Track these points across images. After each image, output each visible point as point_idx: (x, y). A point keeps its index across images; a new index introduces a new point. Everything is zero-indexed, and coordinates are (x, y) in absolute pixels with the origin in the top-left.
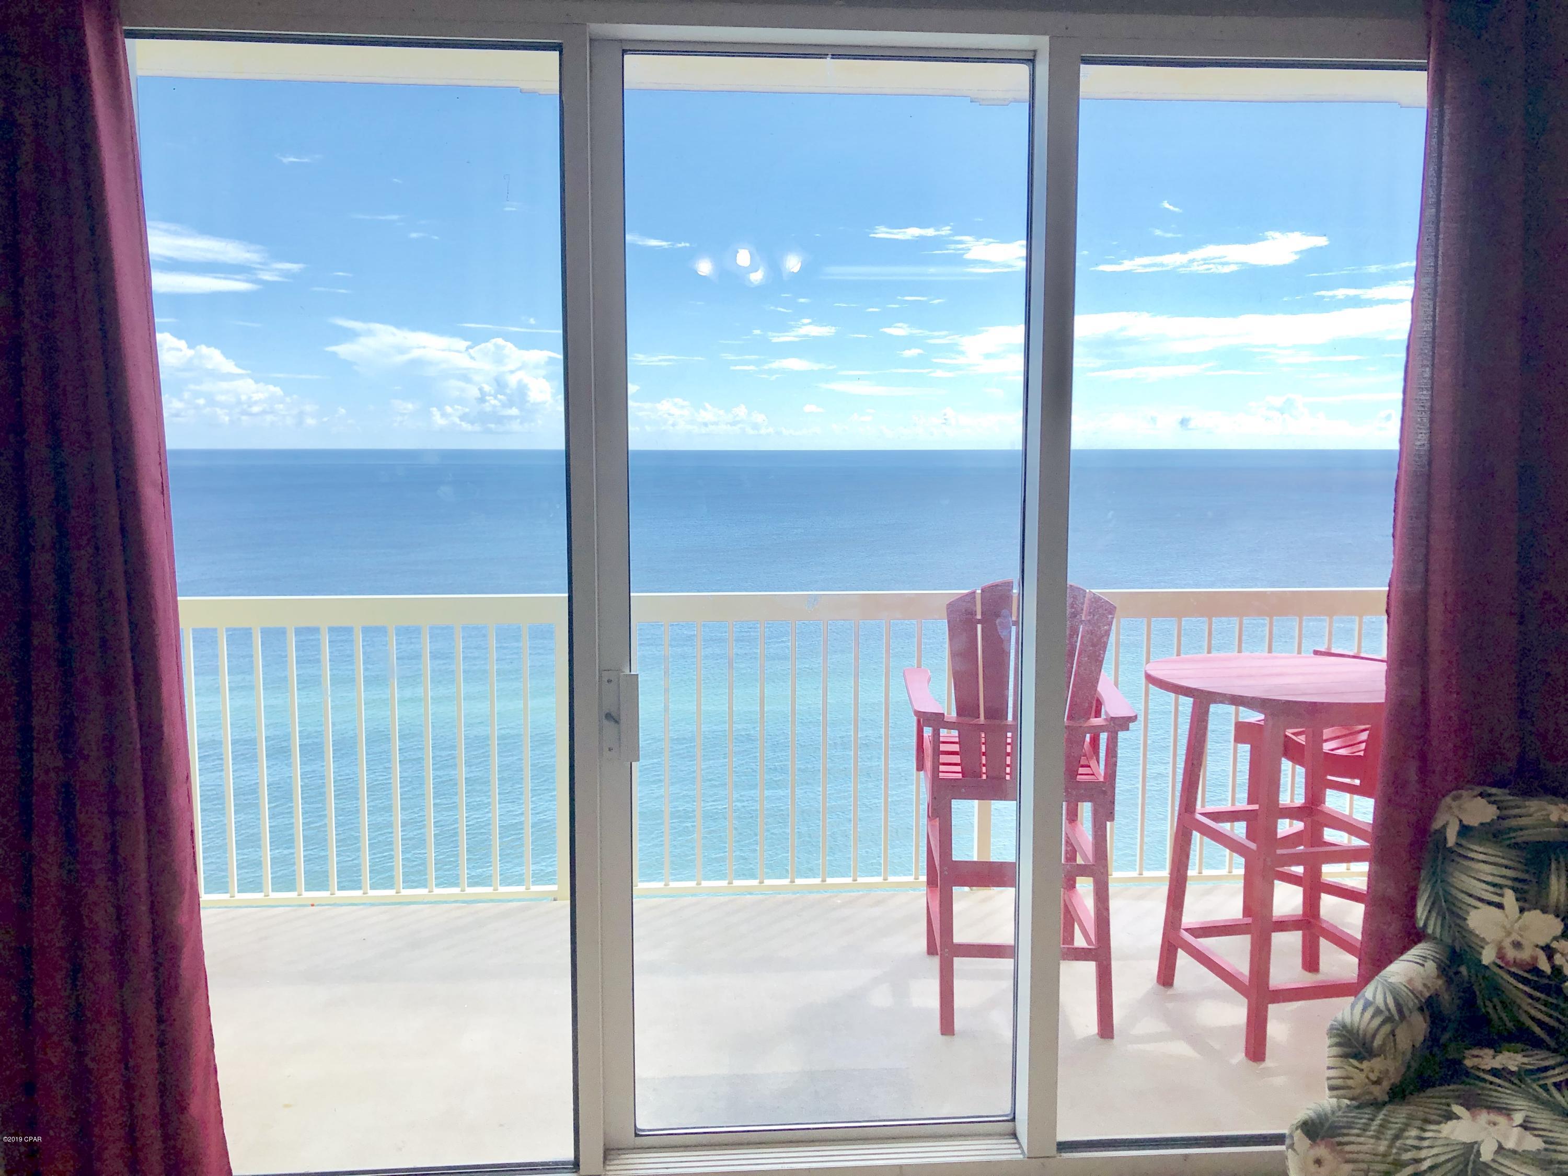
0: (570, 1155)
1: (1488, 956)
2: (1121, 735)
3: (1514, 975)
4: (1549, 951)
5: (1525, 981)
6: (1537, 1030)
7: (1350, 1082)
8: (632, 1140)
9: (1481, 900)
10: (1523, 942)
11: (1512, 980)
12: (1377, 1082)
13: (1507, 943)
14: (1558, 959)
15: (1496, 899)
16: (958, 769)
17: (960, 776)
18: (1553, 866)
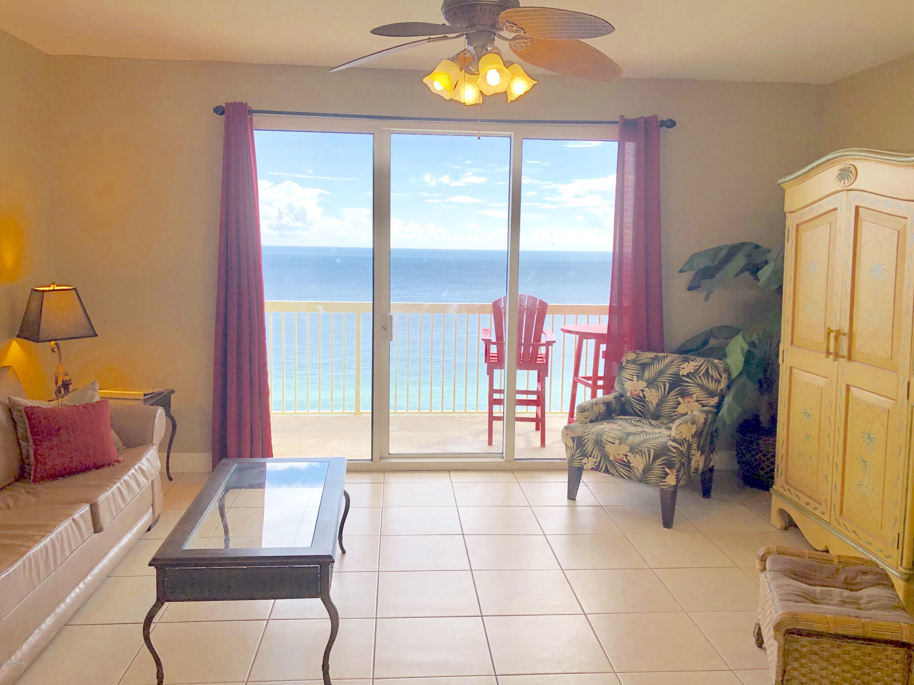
0: (370, 458)
1: (628, 395)
2: (550, 347)
3: (634, 398)
4: (643, 391)
5: (637, 400)
6: (639, 412)
7: (580, 419)
8: (388, 455)
9: (629, 379)
10: (637, 389)
11: (633, 400)
12: (587, 418)
13: (633, 390)
14: (644, 393)
15: (632, 379)
16: (497, 358)
17: (497, 361)
18: (646, 369)
